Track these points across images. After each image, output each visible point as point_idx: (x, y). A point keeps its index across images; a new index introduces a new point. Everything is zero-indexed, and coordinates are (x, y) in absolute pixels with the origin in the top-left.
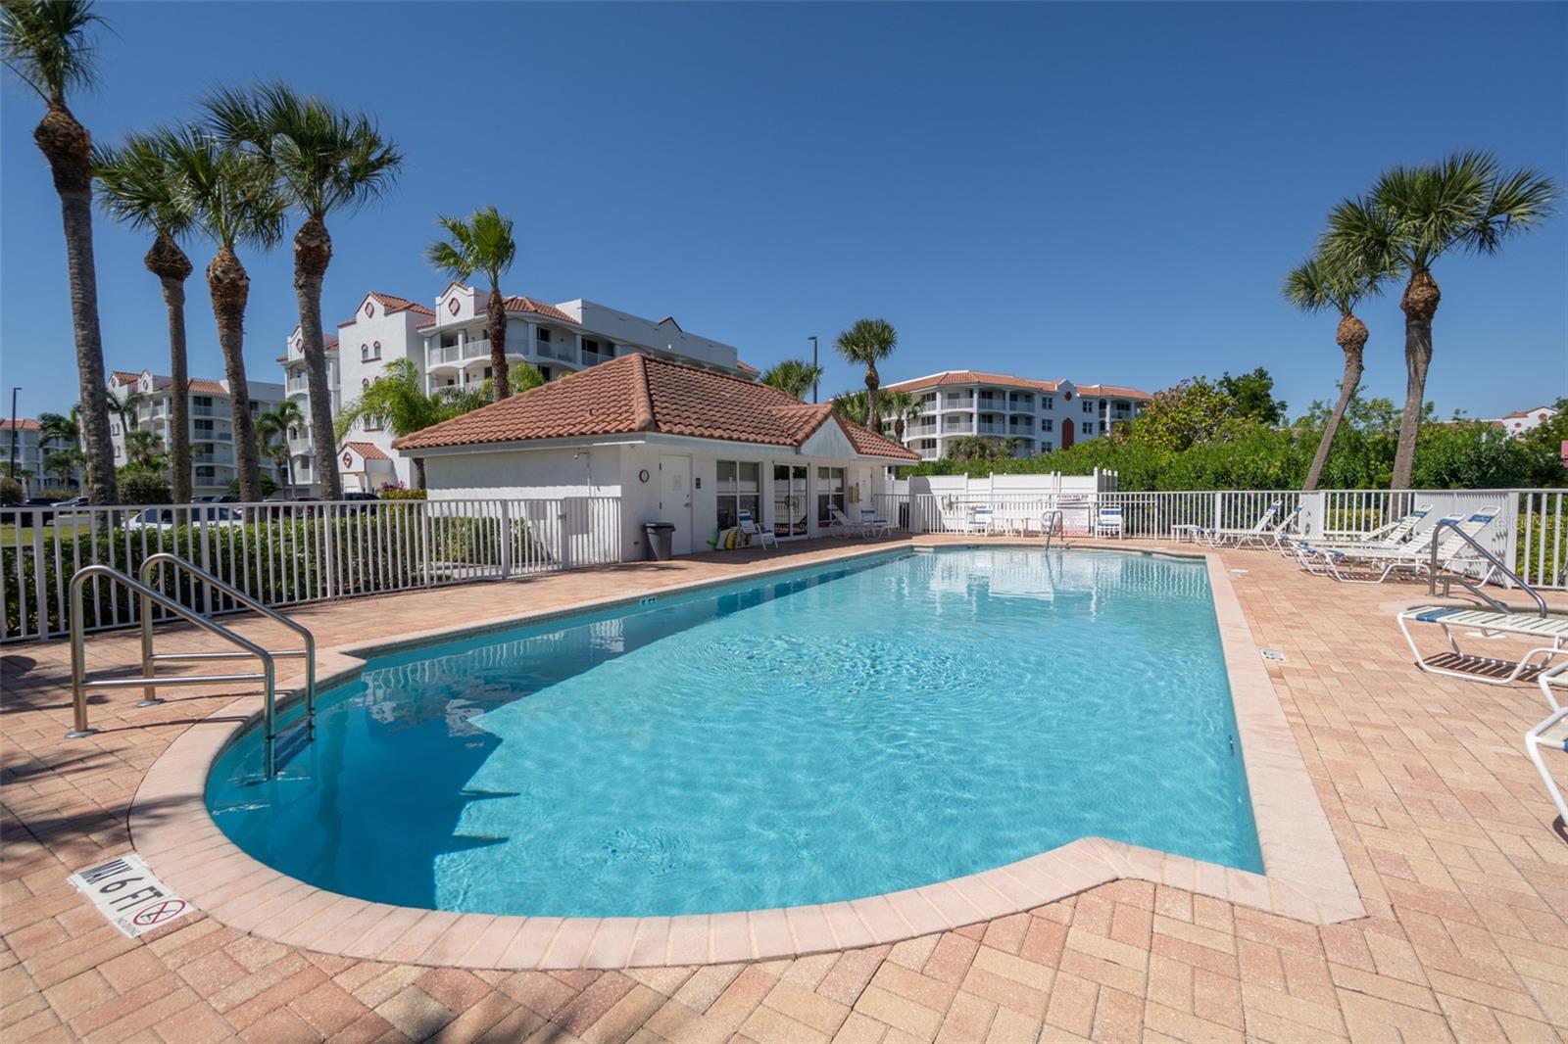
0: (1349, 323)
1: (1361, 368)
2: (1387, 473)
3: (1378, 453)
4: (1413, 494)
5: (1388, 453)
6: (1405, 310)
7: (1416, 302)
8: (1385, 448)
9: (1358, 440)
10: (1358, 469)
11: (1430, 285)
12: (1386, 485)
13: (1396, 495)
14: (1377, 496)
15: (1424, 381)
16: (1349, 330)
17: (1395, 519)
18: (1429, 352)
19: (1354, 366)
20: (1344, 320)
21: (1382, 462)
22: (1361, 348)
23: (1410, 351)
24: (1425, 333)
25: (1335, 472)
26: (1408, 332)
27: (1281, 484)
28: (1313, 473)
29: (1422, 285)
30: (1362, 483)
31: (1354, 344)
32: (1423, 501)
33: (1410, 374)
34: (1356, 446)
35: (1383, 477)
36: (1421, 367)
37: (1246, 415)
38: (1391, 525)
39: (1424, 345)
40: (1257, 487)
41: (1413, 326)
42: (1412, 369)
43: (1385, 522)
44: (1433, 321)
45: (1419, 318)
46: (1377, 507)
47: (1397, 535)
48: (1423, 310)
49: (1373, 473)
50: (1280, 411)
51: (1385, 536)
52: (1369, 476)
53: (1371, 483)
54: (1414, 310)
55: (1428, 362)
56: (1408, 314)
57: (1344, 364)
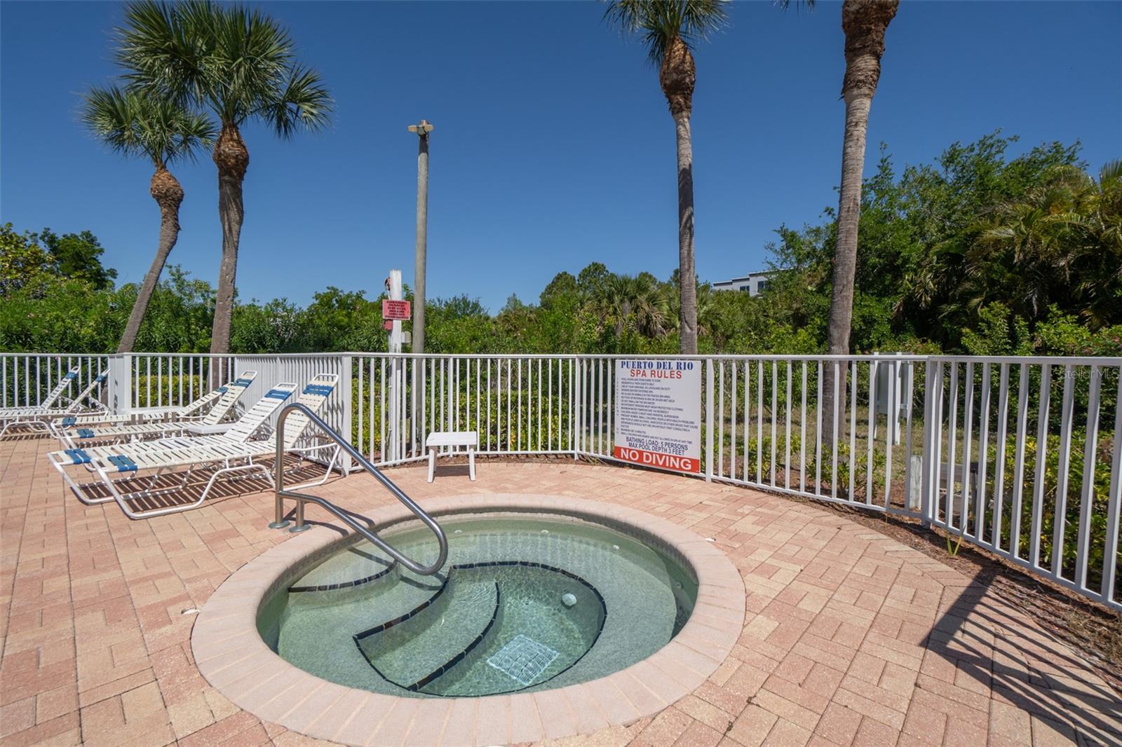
0: (164, 176)
1: (177, 228)
2: (207, 338)
3: (198, 319)
4: (233, 359)
5: (207, 320)
6: (218, 163)
7: (228, 156)
8: (205, 314)
9: (179, 305)
10: (180, 333)
11: (239, 142)
12: (206, 350)
13: (216, 359)
14: (196, 360)
15: (238, 242)
16: (164, 184)
17: (216, 387)
18: (241, 212)
19: (170, 223)
20: (157, 172)
21: (202, 328)
22: (178, 207)
23: (224, 208)
24: (238, 193)
25: (157, 336)
26: (221, 186)
27: (96, 347)
28: (128, 334)
29: (232, 140)
30: (185, 346)
31: (171, 201)
32: (245, 367)
33: (224, 232)
34: (177, 311)
35: (202, 342)
36: (235, 227)
37: (68, 275)
38: (212, 395)
39: (236, 204)
40: (67, 350)
41: (226, 182)
42: (227, 227)
43: (206, 392)
44: (243, 182)
45: (231, 175)
46: (196, 372)
47: (219, 411)
48: (235, 166)
49: (194, 338)
50: (110, 278)
51: (206, 409)
52: (190, 341)
53: (193, 348)
54: (226, 164)
55: (240, 223)
56: (221, 168)
57: (160, 221)
